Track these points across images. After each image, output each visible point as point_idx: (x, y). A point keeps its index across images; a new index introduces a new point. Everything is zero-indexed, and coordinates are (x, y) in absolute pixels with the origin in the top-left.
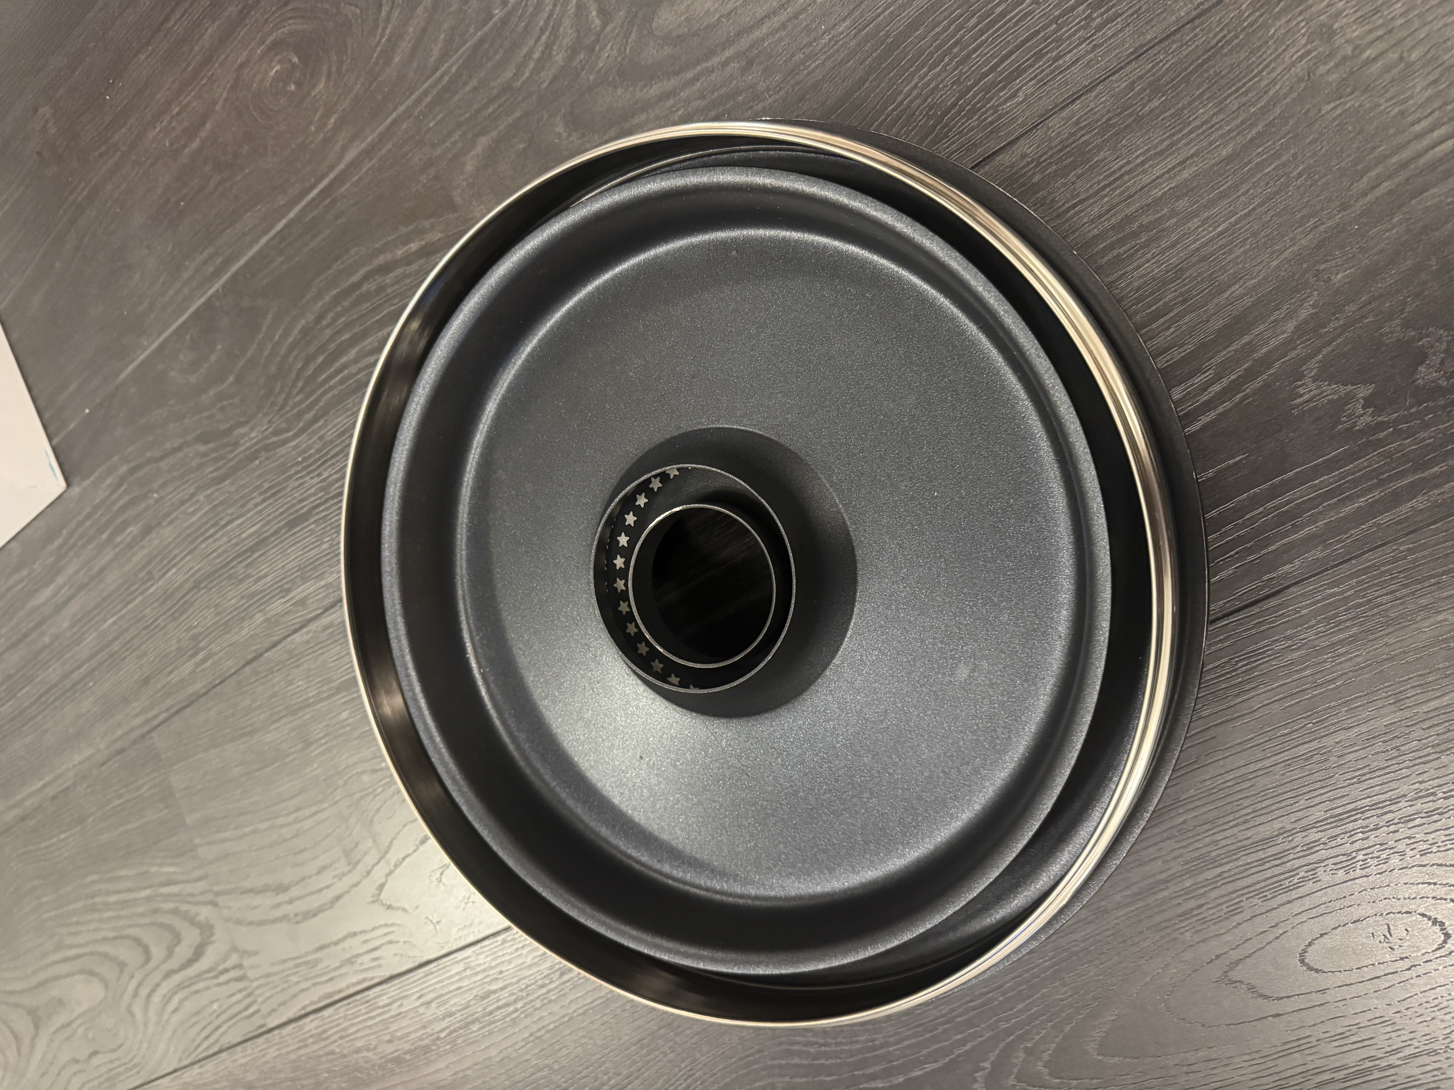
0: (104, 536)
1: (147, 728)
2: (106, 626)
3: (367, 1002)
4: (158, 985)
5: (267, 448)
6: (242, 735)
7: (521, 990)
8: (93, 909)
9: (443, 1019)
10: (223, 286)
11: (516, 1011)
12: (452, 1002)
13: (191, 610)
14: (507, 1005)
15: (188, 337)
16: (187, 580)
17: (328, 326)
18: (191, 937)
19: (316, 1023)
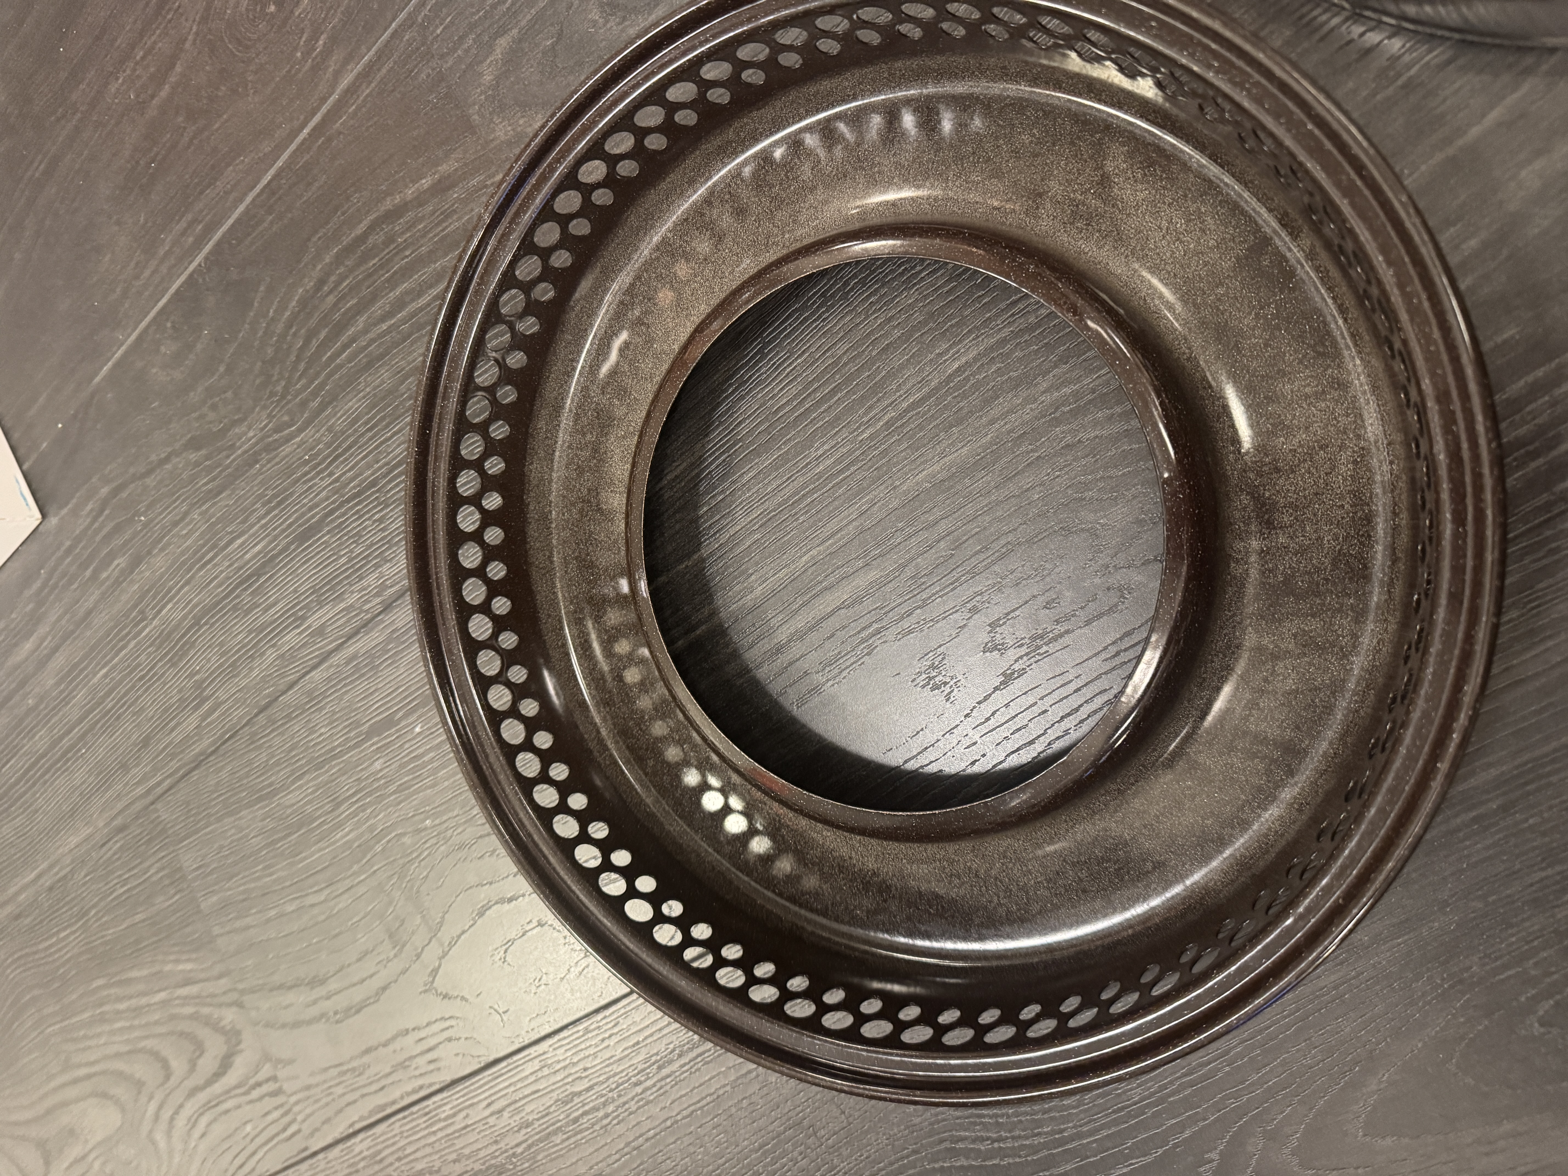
0: (88, 573)
1: (151, 798)
2: (95, 680)
3: (427, 1114)
4: (181, 1106)
5: (268, 449)
6: (260, 799)
7: (611, 1091)
8: (102, 1019)
9: (518, 1131)
10: (206, 258)
11: (607, 1116)
12: (528, 1109)
13: (192, 653)
14: (596, 1109)
15: (169, 325)
16: (185, 617)
17: (331, 292)
18: (215, 1047)
19: (368, 1143)
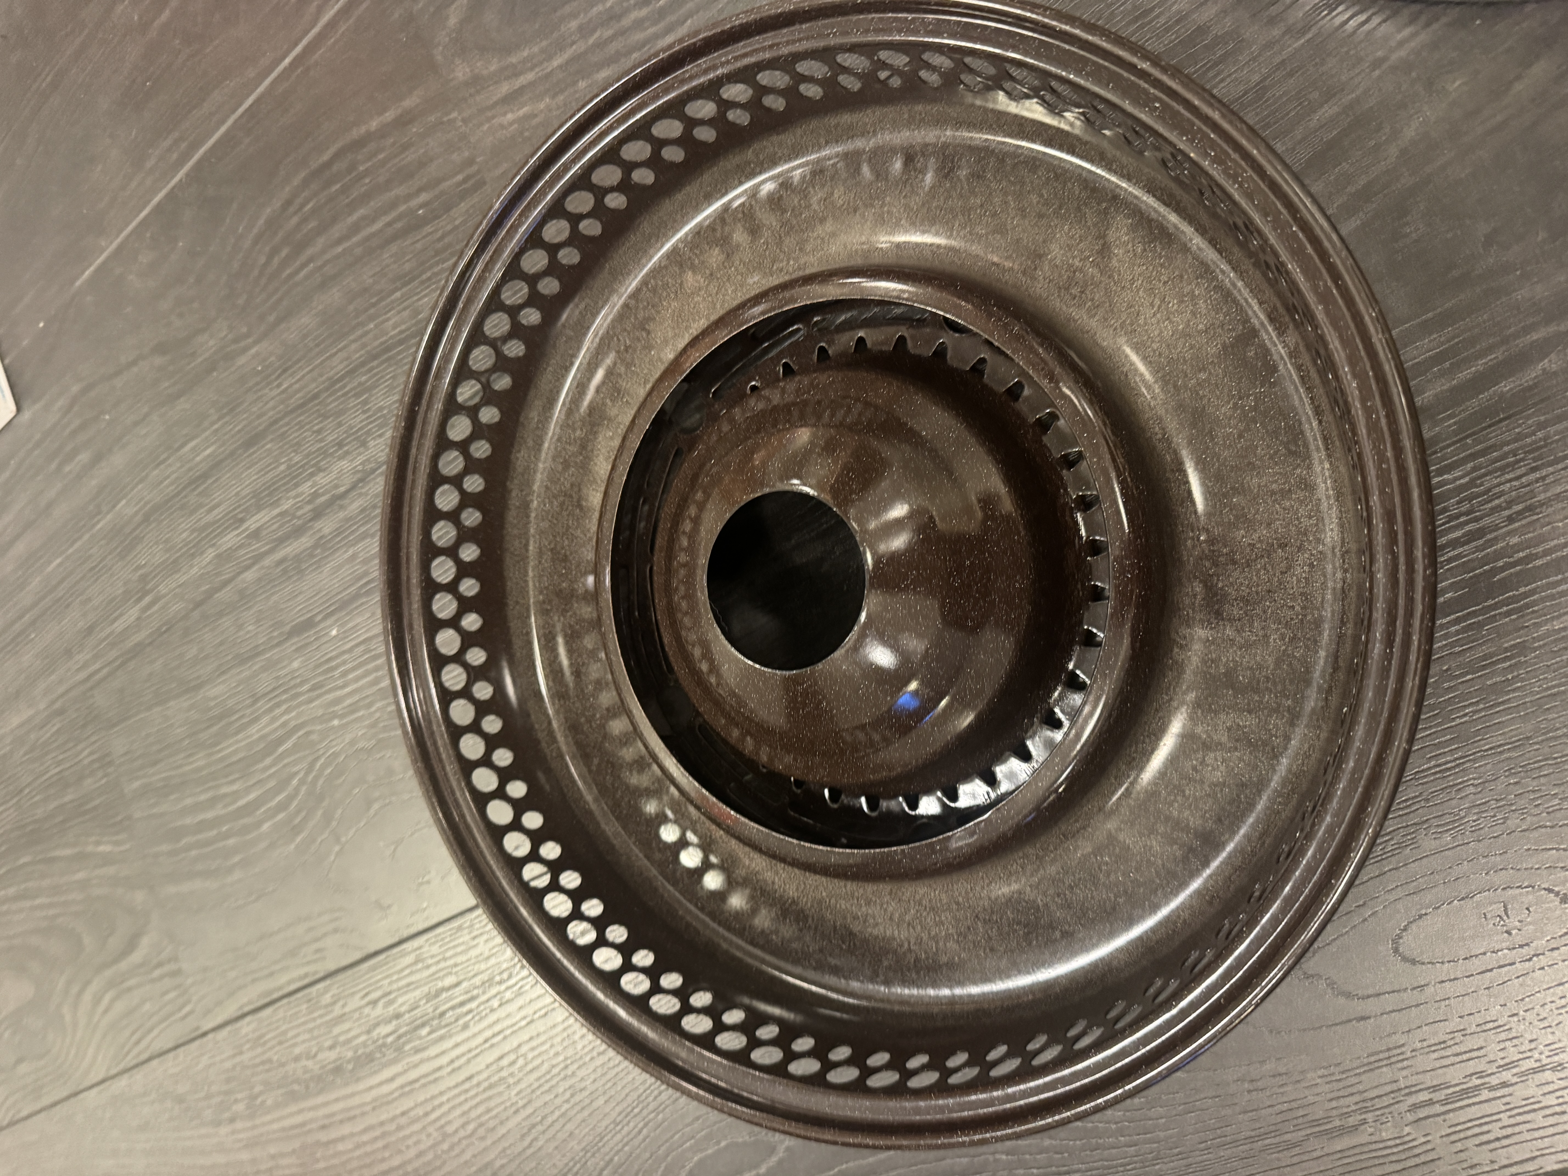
0: (53, 466)
1: (90, 684)
2: (50, 569)
3: (309, 1000)
4: (89, 981)
5: (226, 358)
6: (187, 691)
7: (476, 987)
8: (25, 895)
9: (390, 1022)
10: (187, 175)
11: (469, 1012)
12: (400, 1000)
13: (139, 547)
14: (462, 1004)
15: (148, 235)
16: (136, 513)
18: (124, 927)
19: (253, 1026)
